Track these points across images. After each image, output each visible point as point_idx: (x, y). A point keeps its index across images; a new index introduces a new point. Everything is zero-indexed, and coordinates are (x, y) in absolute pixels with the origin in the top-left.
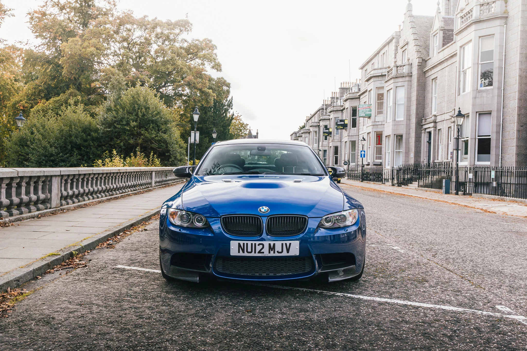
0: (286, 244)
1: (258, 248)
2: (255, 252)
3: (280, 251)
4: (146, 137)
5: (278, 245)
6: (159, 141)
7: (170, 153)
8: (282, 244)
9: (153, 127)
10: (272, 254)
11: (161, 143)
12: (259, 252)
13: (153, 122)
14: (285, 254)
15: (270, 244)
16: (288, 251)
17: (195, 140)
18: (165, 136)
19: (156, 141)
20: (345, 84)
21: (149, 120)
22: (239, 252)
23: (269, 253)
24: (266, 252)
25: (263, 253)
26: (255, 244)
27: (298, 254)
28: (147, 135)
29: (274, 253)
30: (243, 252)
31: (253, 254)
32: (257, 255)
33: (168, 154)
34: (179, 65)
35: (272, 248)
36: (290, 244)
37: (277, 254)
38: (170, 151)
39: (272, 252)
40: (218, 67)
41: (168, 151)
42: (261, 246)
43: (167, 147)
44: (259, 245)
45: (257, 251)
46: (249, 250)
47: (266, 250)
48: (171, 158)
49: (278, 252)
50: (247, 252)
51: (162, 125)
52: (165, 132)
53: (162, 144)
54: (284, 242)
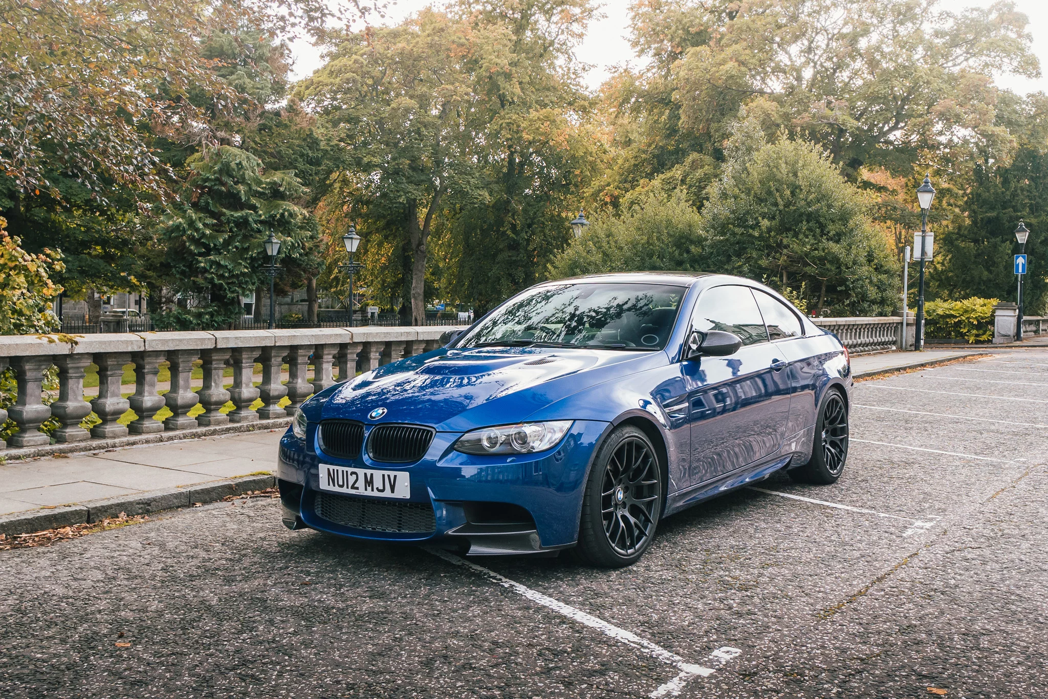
0: (389, 476)
1: (352, 479)
2: (347, 487)
3: (381, 488)
4: (793, 252)
5: (378, 475)
6: (822, 260)
7: (847, 286)
8: (384, 476)
9: (810, 229)
10: (369, 493)
11: (825, 265)
12: (353, 487)
13: (809, 217)
14: (387, 494)
15: (365, 474)
16: (393, 490)
17: (923, 252)
18: (835, 248)
19: (814, 259)
21: (801, 215)
22: (329, 484)
23: (366, 489)
24: (362, 491)
25: (357, 488)
26: (347, 472)
27: (408, 497)
28: (795, 247)
29: (373, 490)
30: (333, 484)
31: (344, 490)
32: (349, 491)
33: (843, 288)
34: (921, 77)
35: (369, 482)
36: (395, 477)
37: (376, 494)
38: (847, 280)
39: (369, 489)
40: (1030, 67)
41: (843, 281)
42: (354, 476)
43: (840, 273)
44: (352, 473)
45: (350, 484)
47: (361, 483)
48: (848, 296)
49: (377, 489)
50: (338, 485)
51: (833, 222)
52: (837, 238)
53: (828, 266)
54: (386, 473)
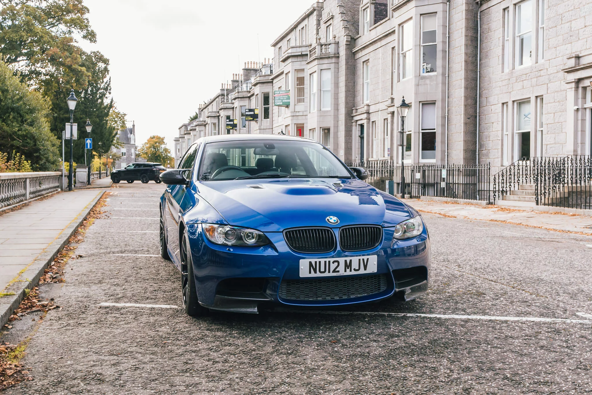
0: (363, 260)
1: (333, 266)
2: (329, 272)
3: (357, 268)
4: (4, 131)
5: (355, 260)
6: (24, 137)
7: (40, 153)
8: (360, 260)
9: (14, 118)
10: (348, 273)
11: (26, 140)
12: (334, 271)
13: (13, 109)
14: (362, 271)
15: (346, 261)
16: (365, 268)
17: (72, 135)
18: (33, 130)
19: (19, 136)
20: (250, 64)
22: (310, 273)
23: (345, 271)
24: (342, 272)
25: (338, 271)
26: (329, 262)
27: (376, 271)
28: (5, 128)
29: (351, 271)
30: (315, 272)
31: (326, 274)
32: (332, 274)
33: (38, 154)
34: (38, 32)
35: (348, 266)
36: (368, 259)
37: (353, 273)
38: (40, 149)
39: (348, 270)
40: (91, 36)
41: (38, 150)
42: (336, 264)
43: (35, 145)
44: (333, 262)
45: (332, 270)
46: (322, 269)
47: (342, 268)
48: (41, 159)
49: (355, 270)
50: (320, 272)
51: (27, 114)
52: (31, 124)
53: (28, 140)
54: (361, 258)
